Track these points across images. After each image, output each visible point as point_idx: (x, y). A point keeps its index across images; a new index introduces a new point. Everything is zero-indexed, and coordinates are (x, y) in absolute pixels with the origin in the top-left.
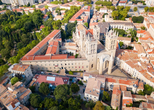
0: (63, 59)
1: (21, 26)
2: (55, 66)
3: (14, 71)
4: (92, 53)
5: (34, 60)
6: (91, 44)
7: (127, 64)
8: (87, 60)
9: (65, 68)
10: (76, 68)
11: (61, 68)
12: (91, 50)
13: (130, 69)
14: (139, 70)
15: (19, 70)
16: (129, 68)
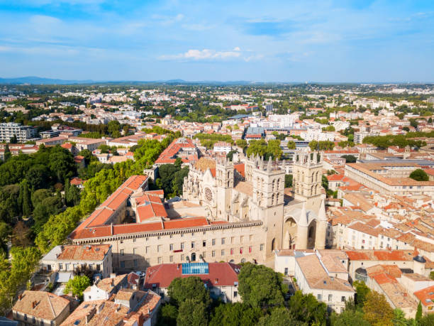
0: (199, 225)
1: (13, 178)
2: (175, 251)
3: (64, 263)
4: (274, 204)
5: (113, 234)
6: (273, 178)
7: (356, 232)
8: (262, 226)
9: (202, 257)
10: (232, 253)
11: (190, 258)
12: (272, 194)
13: (367, 242)
14: (396, 237)
15: (82, 258)
16: (364, 241)
